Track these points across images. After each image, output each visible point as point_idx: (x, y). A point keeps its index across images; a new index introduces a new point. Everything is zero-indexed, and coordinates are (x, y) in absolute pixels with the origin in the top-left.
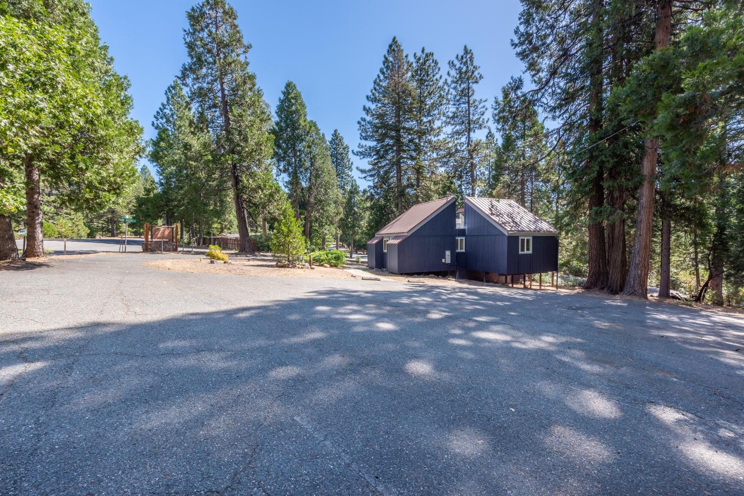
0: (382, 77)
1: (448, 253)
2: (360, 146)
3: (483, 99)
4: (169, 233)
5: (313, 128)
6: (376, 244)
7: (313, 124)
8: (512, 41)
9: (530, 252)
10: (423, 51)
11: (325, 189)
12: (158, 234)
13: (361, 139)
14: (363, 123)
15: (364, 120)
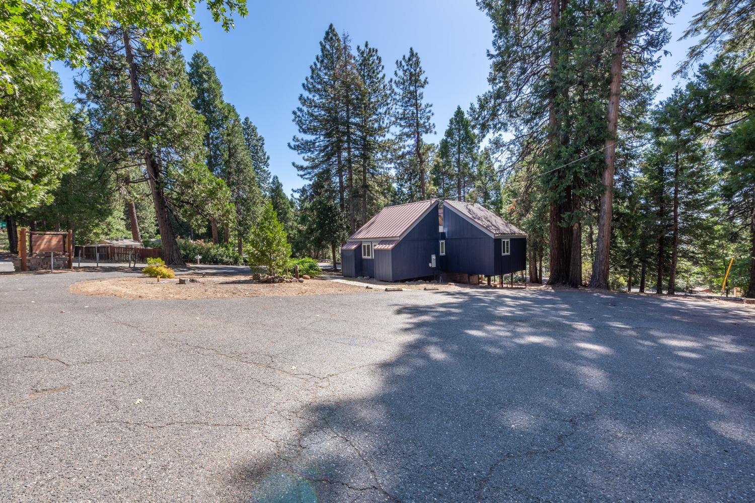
0: (319, 65)
1: (434, 257)
2: (295, 139)
3: (430, 104)
4: (59, 242)
5: (232, 113)
6: (356, 249)
7: (231, 109)
8: (488, 51)
9: (509, 253)
10: (366, 45)
11: (249, 186)
12: (40, 245)
13: (300, 131)
14: (299, 113)
15: (300, 110)
